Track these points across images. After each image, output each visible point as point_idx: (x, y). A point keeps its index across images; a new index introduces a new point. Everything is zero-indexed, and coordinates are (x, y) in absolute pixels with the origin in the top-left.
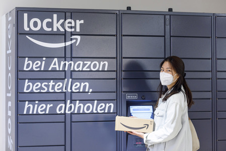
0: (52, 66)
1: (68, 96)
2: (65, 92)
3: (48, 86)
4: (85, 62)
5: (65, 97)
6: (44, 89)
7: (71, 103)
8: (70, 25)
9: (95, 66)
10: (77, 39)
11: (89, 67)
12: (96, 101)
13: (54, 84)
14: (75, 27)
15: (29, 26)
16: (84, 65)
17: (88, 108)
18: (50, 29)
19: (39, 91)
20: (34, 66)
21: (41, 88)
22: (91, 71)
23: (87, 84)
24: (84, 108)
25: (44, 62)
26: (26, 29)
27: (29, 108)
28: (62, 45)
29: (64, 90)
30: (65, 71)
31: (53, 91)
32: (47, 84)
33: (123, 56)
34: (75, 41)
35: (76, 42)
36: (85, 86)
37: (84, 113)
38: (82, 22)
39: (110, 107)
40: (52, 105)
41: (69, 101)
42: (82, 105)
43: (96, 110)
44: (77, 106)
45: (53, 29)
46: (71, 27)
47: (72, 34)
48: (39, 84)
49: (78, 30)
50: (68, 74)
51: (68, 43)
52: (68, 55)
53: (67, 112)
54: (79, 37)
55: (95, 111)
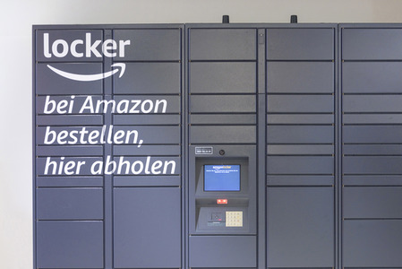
0: (84, 107)
1: (108, 149)
2: (103, 145)
3: (78, 136)
4: (133, 101)
5: (104, 151)
6: (73, 140)
7: (112, 159)
8: (110, 48)
9: (147, 106)
10: (120, 68)
11: (139, 108)
12: (149, 158)
13: (87, 132)
14: (117, 51)
15: (50, 51)
16: (131, 105)
17: (137, 167)
18: (81, 55)
19: (65, 142)
20: (59, 108)
21: (69, 138)
22: (141, 113)
23: (136, 132)
24: (131, 167)
25: (72, 102)
26: (47, 55)
27: (51, 167)
28: (99, 77)
29: (102, 142)
30: (103, 114)
31: (85, 142)
32: (76, 132)
33: (191, 91)
34: (117, 70)
35: (119, 73)
36: (132, 136)
37: (131, 175)
38: (128, 42)
39: (170, 166)
40: (84, 163)
41: (109, 157)
42: (128, 163)
43: (150, 170)
44: (121, 164)
45: (85, 54)
46: (112, 51)
47: (114, 60)
48: (66, 133)
49: (122, 54)
50: (108, 119)
51: (108, 74)
52: (108, 91)
53: (106, 172)
54: (123, 66)
55: (147, 172)
